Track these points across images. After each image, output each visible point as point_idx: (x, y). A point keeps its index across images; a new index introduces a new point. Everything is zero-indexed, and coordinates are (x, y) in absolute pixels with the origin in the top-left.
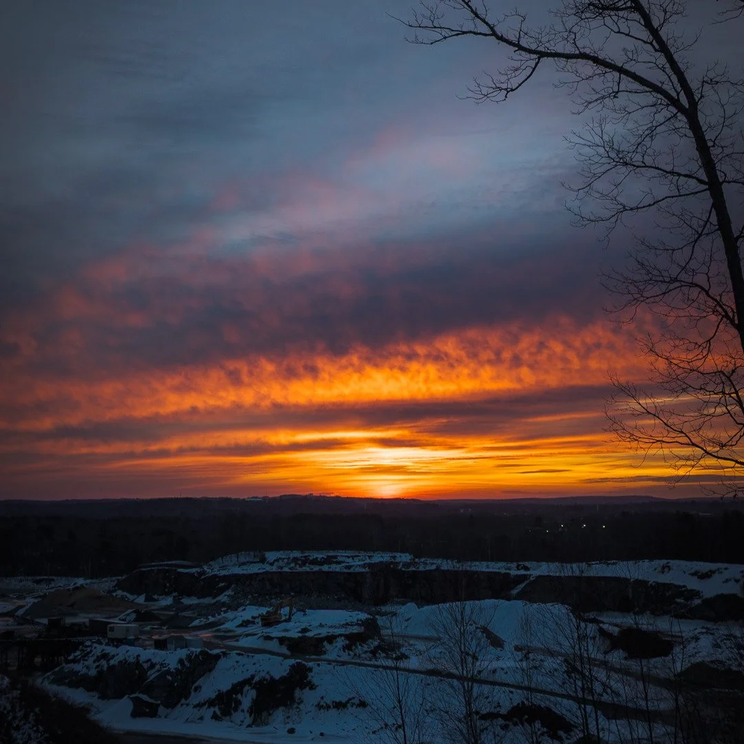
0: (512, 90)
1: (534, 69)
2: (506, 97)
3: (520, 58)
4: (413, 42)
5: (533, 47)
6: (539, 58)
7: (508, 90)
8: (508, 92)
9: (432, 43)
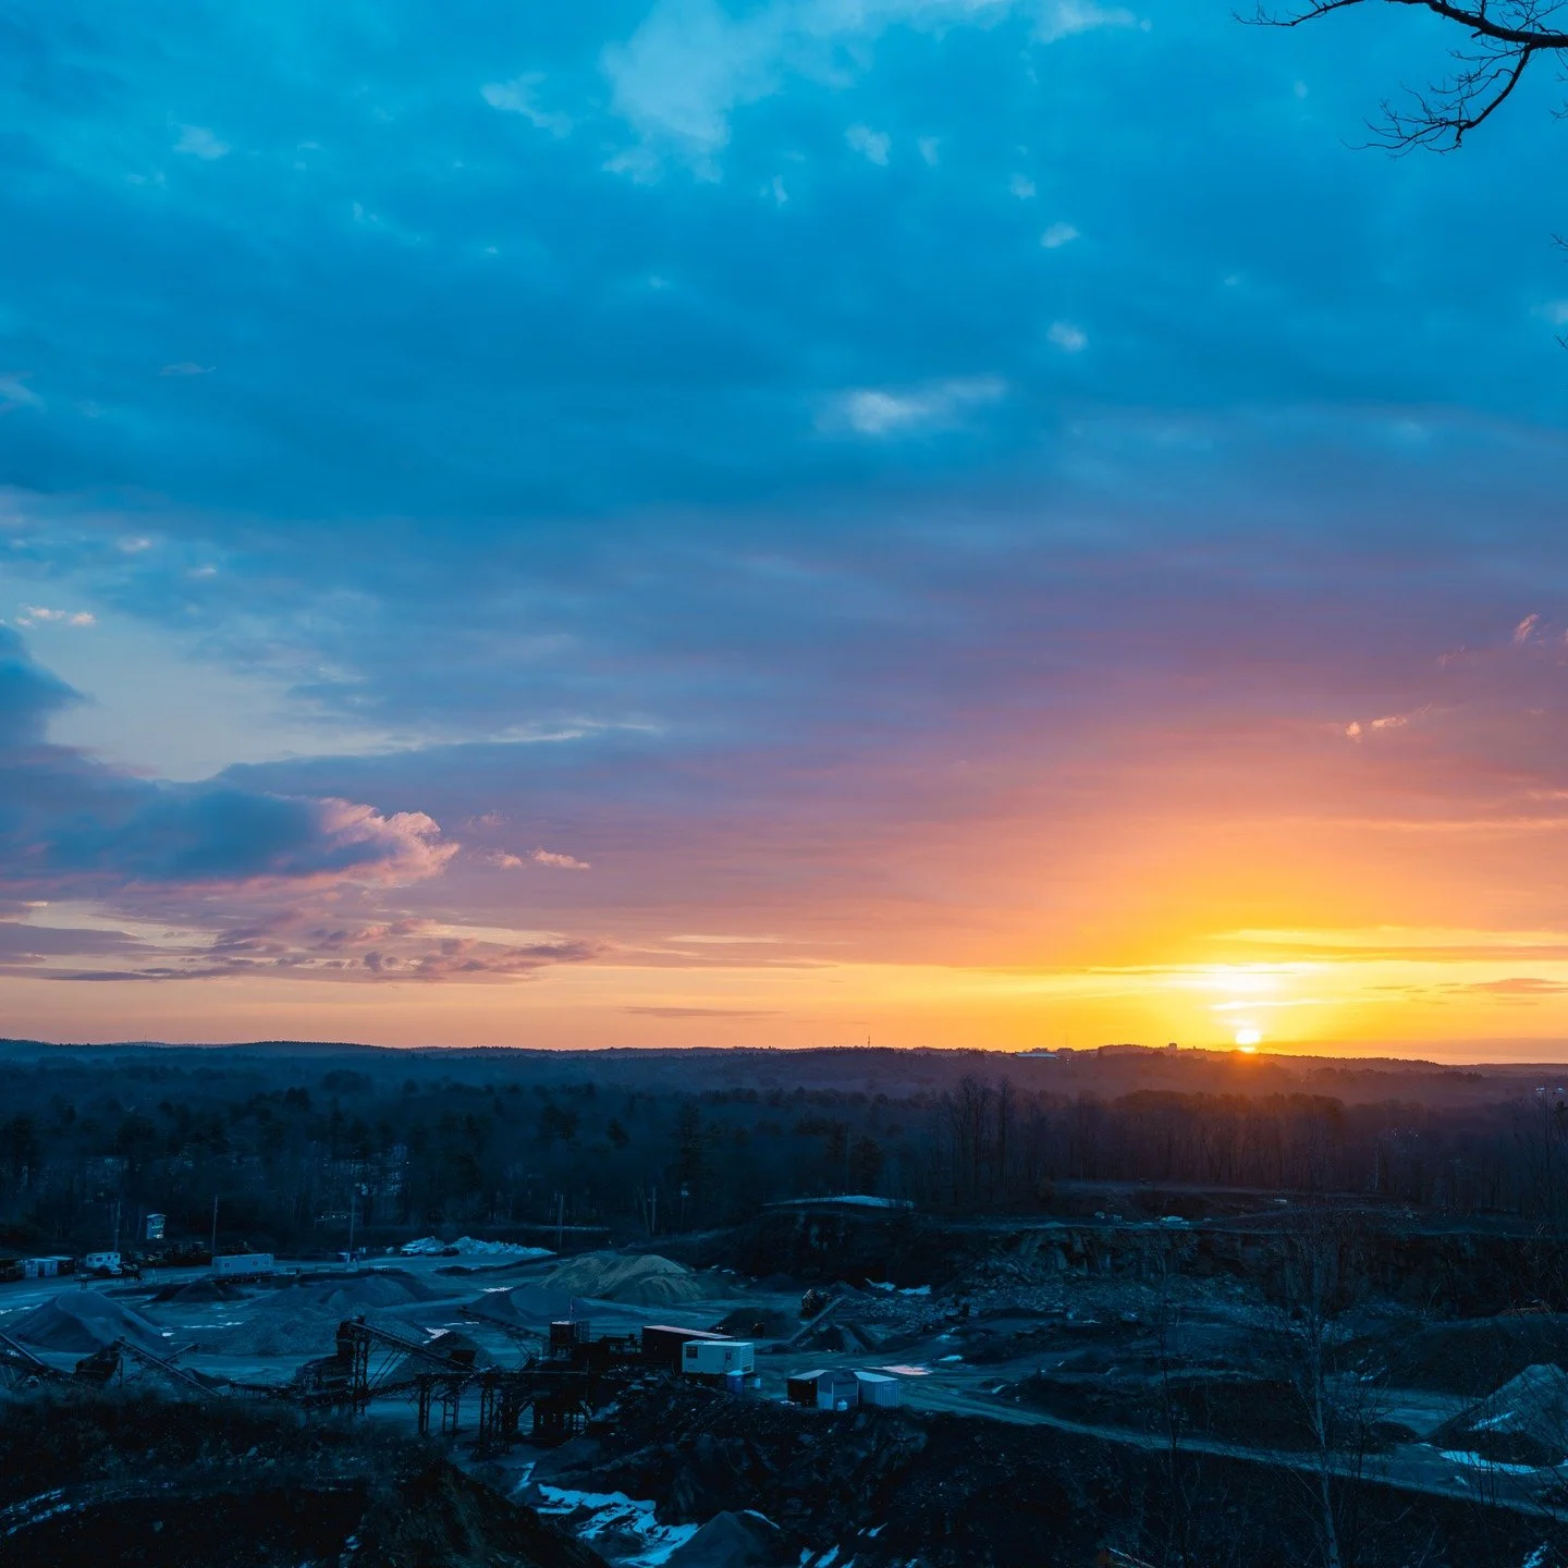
0: (1470, 125)
1: (1516, 76)
2: (1458, 139)
3: (1482, 51)
4: (1251, 22)
5: (1515, 24)
6: (1527, 50)
7: (1462, 124)
8: (1461, 129)
9: (1294, 23)
